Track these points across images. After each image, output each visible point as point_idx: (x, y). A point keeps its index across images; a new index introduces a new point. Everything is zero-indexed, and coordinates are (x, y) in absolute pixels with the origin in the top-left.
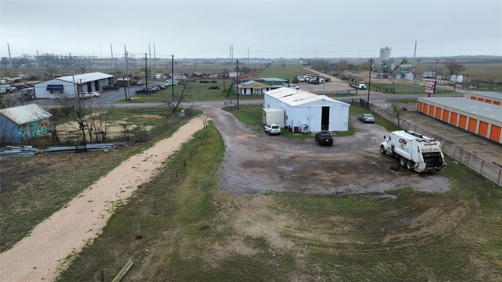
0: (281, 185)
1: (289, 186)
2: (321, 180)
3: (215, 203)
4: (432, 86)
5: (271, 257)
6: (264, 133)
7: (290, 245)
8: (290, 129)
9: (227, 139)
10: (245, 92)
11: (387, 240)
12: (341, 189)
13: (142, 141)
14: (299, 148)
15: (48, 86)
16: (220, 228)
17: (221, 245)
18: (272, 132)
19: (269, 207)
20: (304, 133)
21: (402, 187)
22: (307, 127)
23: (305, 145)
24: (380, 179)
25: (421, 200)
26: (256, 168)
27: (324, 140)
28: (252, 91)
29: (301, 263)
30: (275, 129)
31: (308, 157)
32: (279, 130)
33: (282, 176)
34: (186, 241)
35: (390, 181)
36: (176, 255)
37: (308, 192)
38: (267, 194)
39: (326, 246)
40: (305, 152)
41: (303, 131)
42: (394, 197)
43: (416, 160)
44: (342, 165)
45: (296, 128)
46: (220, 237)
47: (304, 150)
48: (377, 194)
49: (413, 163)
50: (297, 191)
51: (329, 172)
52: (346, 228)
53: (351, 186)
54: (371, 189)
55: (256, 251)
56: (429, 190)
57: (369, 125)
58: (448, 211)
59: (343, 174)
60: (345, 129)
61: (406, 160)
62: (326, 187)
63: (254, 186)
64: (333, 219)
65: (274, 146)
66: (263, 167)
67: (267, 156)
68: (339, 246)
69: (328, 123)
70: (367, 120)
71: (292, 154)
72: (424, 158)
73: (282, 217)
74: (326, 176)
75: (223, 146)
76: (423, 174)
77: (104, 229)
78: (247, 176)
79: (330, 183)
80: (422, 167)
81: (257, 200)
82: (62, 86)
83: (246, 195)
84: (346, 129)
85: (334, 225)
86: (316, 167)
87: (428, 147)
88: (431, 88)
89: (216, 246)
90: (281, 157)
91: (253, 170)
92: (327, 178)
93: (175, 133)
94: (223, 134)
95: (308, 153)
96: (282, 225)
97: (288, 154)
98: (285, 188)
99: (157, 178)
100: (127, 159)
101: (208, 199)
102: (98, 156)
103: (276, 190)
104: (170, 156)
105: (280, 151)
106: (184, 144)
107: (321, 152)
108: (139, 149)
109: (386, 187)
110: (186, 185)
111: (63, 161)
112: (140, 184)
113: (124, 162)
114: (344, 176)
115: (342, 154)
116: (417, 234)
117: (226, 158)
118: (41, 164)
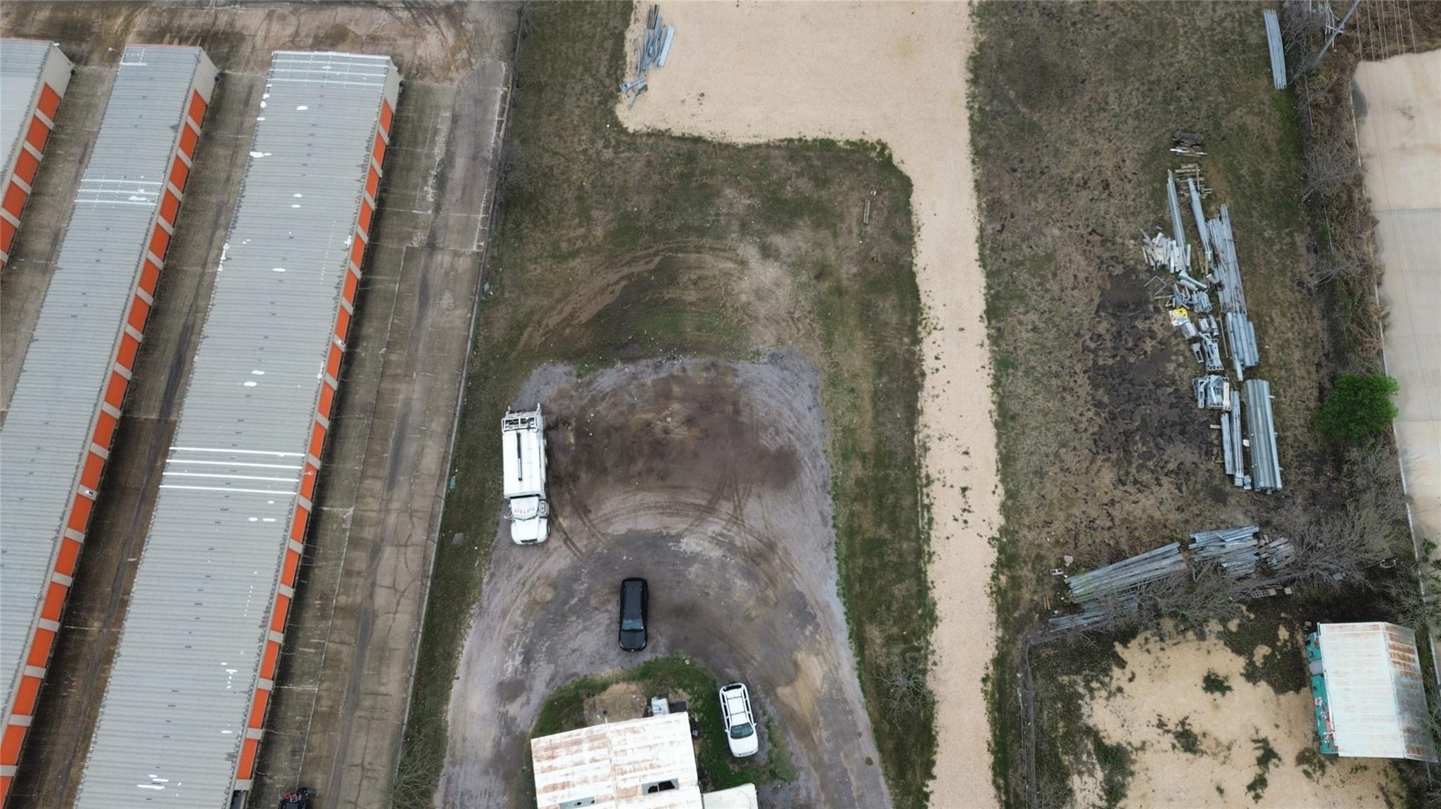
0: (739, 381)
2: (682, 400)
12: (666, 368)
16: (805, 276)
17: (799, 249)
21: (587, 378)
24: (602, 407)
37: (706, 360)
38: (759, 351)
46: (803, 262)
54: (629, 369)
59: (648, 424)
63: (773, 377)
64: (693, 295)
73: (744, 298)
79: (677, 390)
81: (770, 337)
83: (784, 348)
85: (695, 282)
92: (676, 406)
93: (988, 735)
94: (863, 719)
95: (677, 538)
96: (745, 284)
97: (717, 529)
98: (735, 372)
99: (913, 412)
100: (1004, 509)
101: (828, 341)
102: (1069, 530)
103: (748, 365)
104: (931, 520)
105: (731, 548)
106: (931, 618)
107: (657, 542)
108: (1015, 583)
109: (608, 379)
110: (865, 386)
111: (1113, 502)
112: (928, 383)
113: (1001, 490)
114: (649, 416)
115: (619, 528)
116: (626, 271)
117: (828, 506)
118: (1141, 486)
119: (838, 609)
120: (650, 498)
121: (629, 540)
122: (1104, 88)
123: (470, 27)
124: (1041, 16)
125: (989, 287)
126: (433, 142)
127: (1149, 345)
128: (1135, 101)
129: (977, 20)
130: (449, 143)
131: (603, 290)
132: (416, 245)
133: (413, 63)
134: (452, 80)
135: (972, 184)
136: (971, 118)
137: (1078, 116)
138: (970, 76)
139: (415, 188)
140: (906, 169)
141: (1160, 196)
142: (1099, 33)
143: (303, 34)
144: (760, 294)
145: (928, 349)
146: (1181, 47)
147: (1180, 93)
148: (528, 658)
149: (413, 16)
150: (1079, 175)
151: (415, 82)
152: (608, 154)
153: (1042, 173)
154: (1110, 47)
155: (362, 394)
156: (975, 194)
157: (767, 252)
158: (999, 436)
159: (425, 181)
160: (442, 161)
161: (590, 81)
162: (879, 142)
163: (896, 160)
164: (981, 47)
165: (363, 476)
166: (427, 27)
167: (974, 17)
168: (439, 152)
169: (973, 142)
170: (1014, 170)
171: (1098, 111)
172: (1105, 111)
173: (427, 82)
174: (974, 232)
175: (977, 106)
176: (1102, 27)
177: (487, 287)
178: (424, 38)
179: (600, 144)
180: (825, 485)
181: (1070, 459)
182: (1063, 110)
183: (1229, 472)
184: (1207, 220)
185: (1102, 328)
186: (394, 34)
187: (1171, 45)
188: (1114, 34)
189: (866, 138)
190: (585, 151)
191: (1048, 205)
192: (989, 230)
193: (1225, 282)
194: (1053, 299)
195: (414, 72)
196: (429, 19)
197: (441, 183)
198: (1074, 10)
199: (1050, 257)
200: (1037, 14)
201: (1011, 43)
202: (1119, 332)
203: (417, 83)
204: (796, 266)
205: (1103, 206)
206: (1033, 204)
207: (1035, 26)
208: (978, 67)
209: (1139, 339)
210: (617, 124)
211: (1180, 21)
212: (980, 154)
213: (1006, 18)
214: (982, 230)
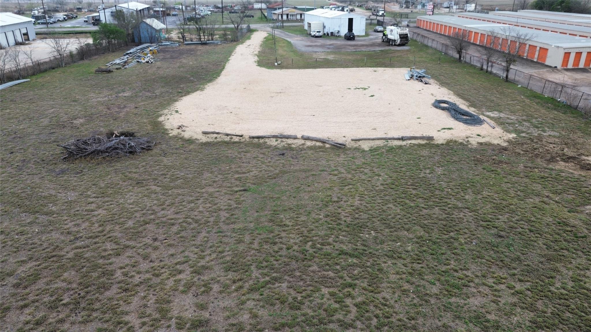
1: (333, 50)
3: (300, 54)
4: (431, 9)
5: (330, 60)
6: (312, 36)
8: (328, 34)
10: (282, 17)
12: (358, 50)
13: (235, 41)
15: (112, 13)
18: (316, 35)
19: (325, 54)
20: (337, 36)
22: (339, 32)
25: (394, 52)
26: (314, 47)
27: (350, 36)
28: (287, 17)
30: (318, 33)
31: (340, 44)
33: (328, 48)
35: (382, 48)
37: (343, 51)
38: (323, 52)
39: (351, 59)
40: (339, 42)
41: (336, 34)
42: (381, 51)
44: (359, 45)
45: (332, 33)
46: (309, 59)
48: (375, 51)
49: (395, 40)
50: (337, 51)
52: (359, 56)
53: (363, 49)
54: (372, 50)
55: (324, 60)
56: (398, 49)
58: (402, 53)
59: (359, 47)
61: (392, 40)
62: (351, 50)
63: (316, 51)
66: (317, 46)
68: (356, 59)
69: (352, 30)
70: (378, 30)
71: (331, 43)
72: (400, 38)
75: (288, 41)
76: (399, 45)
77: (259, 58)
78: (310, 48)
79: (353, 49)
80: (399, 42)
81: (319, 53)
83: (313, 52)
84: (364, 34)
85: (354, 56)
86: (345, 46)
87: (402, 31)
88: (430, 11)
90: (325, 44)
92: (351, 48)
93: (251, 38)
101: (296, 54)
102: (217, 46)
103: (327, 51)
104: (261, 45)
106: (263, 42)
108: (237, 43)
110: (281, 51)
111: (200, 47)
112: (258, 51)
113: (237, 47)
115: (360, 42)
120: (352, 44)
121: (357, 42)
122: (135, 79)
124: (154, 91)
125: (227, 58)
127: (169, 56)
128: (120, 78)
131: (393, 55)
133: (562, 73)
135: (227, 66)
136: (219, 74)
137: (158, 75)
138: (214, 80)
140: (259, 67)
141: (134, 67)
142: (120, 88)
145: (256, 53)
147: (90, 79)
150: (170, 69)
151: (550, 69)
153: (189, 69)
158: (234, 49)
161: (446, 75)
162: (272, 69)
163: (264, 68)
164: (203, 84)
166: (578, 82)
167: (203, 89)
169: (222, 71)
170: (203, 69)
171: (145, 76)
172: (141, 76)
173: (543, 70)
175: (215, 76)
176: (115, 89)
177: (443, 54)
178: (570, 79)
180: (295, 46)
181: (211, 49)
182: (165, 76)
185: (185, 57)
188: (109, 88)
189: (280, 70)
191: (191, 66)
192: (222, 63)
193: (125, 57)
194: (201, 58)
195: (556, 71)
196: (581, 84)
198: (129, 92)
200: (157, 91)
201: (182, 86)
202: (178, 56)
203: (547, 69)
204: (312, 58)
206: (198, 65)
207: (161, 89)
208: (209, 81)
212: (219, 70)
213: (180, 90)
214: (225, 63)
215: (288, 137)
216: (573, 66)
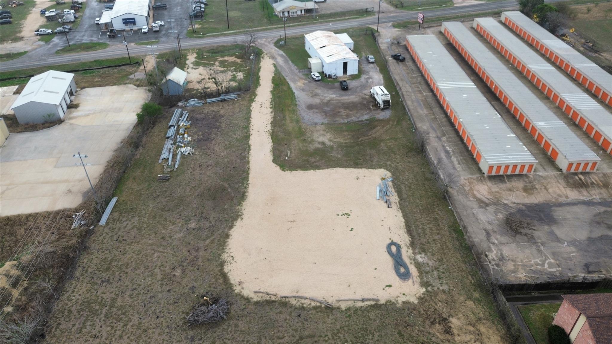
0: (326, 119)
1: (329, 119)
2: (342, 115)
3: (304, 130)
4: (421, 17)
5: (326, 147)
6: (311, 78)
7: (332, 143)
8: (326, 75)
9: (292, 85)
11: (360, 140)
12: (349, 120)
14: (331, 93)
15: (123, 19)
16: (309, 139)
18: (316, 79)
19: (323, 130)
20: (334, 79)
21: (372, 117)
22: (335, 75)
23: (335, 90)
24: (365, 113)
25: (376, 123)
26: (314, 110)
27: (344, 88)
28: (289, 14)
29: (335, 149)
31: (336, 100)
32: (320, 78)
33: (326, 113)
34: (301, 144)
35: (368, 113)
36: (300, 149)
37: (337, 122)
38: (322, 124)
39: (342, 143)
40: (335, 96)
41: (333, 77)
42: (368, 122)
43: (380, 103)
44: (351, 105)
45: (329, 75)
46: (310, 142)
47: (334, 94)
48: (362, 121)
49: (379, 104)
50: (332, 122)
51: (345, 110)
52: (349, 137)
53: (353, 118)
54: (360, 119)
55: (322, 146)
56: (381, 118)
57: (371, 65)
58: (383, 127)
59: (351, 111)
60: (356, 72)
61: (378, 102)
62: (343, 119)
63: (316, 121)
64: (345, 133)
65: (319, 91)
66: (317, 109)
67: (317, 101)
68: (346, 143)
69: (347, 70)
70: (370, 61)
71: (328, 98)
72: (383, 102)
73: (328, 134)
74: (344, 112)
75: (293, 93)
76: (383, 109)
77: (273, 142)
78: (311, 115)
79: (345, 117)
80: (382, 106)
81: (319, 127)
82: (134, 19)
83: (313, 125)
85: (345, 136)
86: (340, 107)
87: (385, 98)
88: (421, 19)
89: (310, 145)
90: (324, 101)
91: (312, 111)
92: (344, 114)
93: (260, 81)
94: (288, 80)
95: (337, 96)
96: (328, 137)
97: (327, 98)
98: (328, 121)
99: (274, 118)
100: (251, 106)
101: (300, 128)
102: (235, 104)
103: (324, 122)
104: (271, 103)
105: (322, 96)
106: (271, 92)
107: (342, 95)
108: (250, 97)
109: (366, 117)
110: (288, 121)
111: (222, 108)
112: (270, 122)
113: (251, 108)
114: (351, 112)
115: (352, 97)
116: (370, 137)
117: (298, 103)
118: (214, 111)
119: (294, 91)
120: (345, 101)
121: (350, 95)
122: (190, 193)
123: (471, 199)
124: (209, 218)
125: (248, 141)
126: (458, 161)
127: (201, 133)
128: (179, 190)
129: (240, 214)
130: (452, 162)
131: (375, 133)
132: (444, 137)
133: (485, 182)
134: (465, 179)
135: (250, 163)
136: (248, 181)
137: (204, 184)
138: (246, 194)
139: (455, 149)
140: (274, 165)
141: (181, 164)
142: (185, 213)
143: (543, 190)
144: (324, 135)
145: (269, 127)
146: (150, 209)
147: (159, 194)
148: (367, 82)
149: (501, 201)
150: (209, 168)
151: (479, 175)
152: (389, 163)
153: (223, 168)
154: (182, 208)
155: (437, 110)
156: (250, 160)
157: (323, 143)
158: (250, 116)
159: (452, 151)
160: (451, 157)
161: (407, 183)
162: (285, 171)
163: (278, 167)
164: (240, 204)
165: (426, 99)
166: (491, 197)
167: (241, 214)
168: (454, 159)
169: (248, 174)
170: (234, 168)
171: (195, 187)
172: (193, 187)
173: (475, 177)
174: (251, 152)
175: (245, 185)
176: (183, 215)
177: (414, 131)
178: (488, 192)
179: (393, 165)
180: (299, 105)
181: (231, 114)
182: (210, 186)
183: (188, 114)
184: (168, 159)
185: (214, 135)
186: (503, 193)
187: (155, 210)
188: (178, 213)
189: (290, 172)
190: (398, 163)
191: (223, 160)
192: (246, 153)
193: (170, 144)
194: (228, 140)
195: (482, 179)
196: (493, 201)
197: (447, 152)
198: (193, 220)
199: (226, 149)
200: (211, 218)
201: (226, 207)
202: (209, 135)
203: (478, 175)
204: (312, 141)
205: (204, 161)
206: (229, 160)
207: (213, 213)
208: (243, 197)
209: (202, 135)
210: (390, 171)
211: (146, 219)
212: (246, 172)
213: (226, 216)
214: (248, 153)
215: (301, 298)
216: (496, 173)
